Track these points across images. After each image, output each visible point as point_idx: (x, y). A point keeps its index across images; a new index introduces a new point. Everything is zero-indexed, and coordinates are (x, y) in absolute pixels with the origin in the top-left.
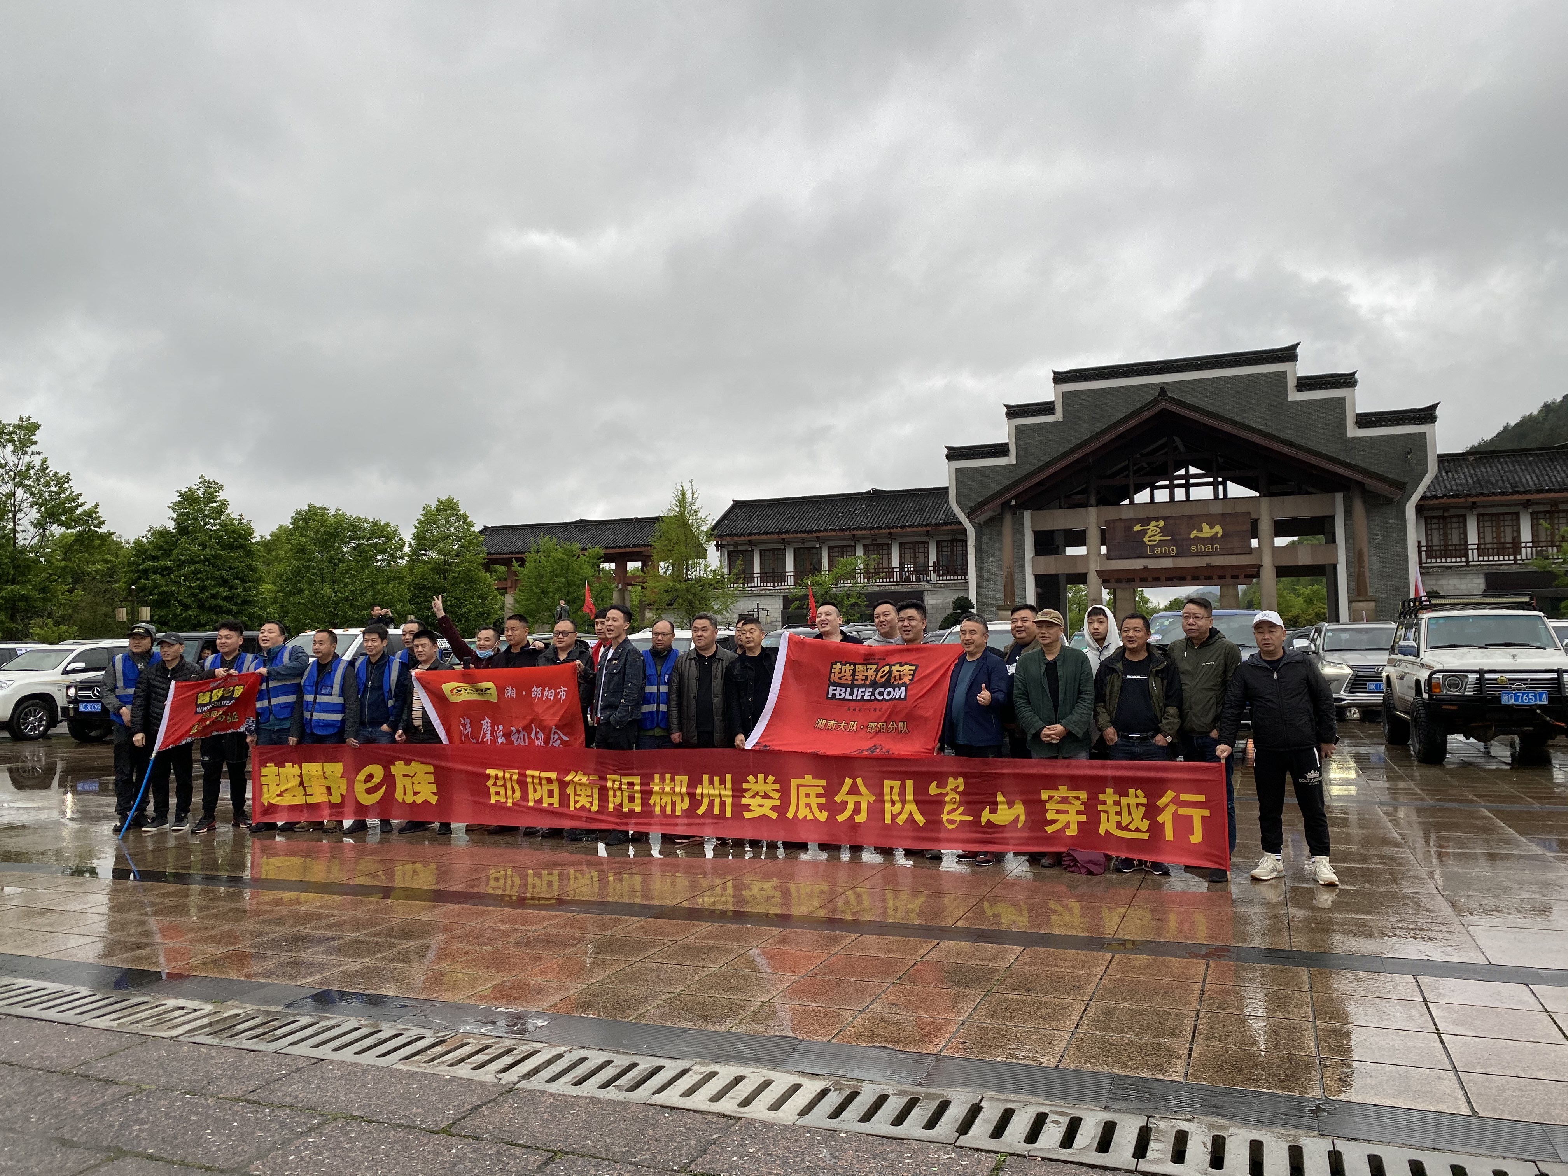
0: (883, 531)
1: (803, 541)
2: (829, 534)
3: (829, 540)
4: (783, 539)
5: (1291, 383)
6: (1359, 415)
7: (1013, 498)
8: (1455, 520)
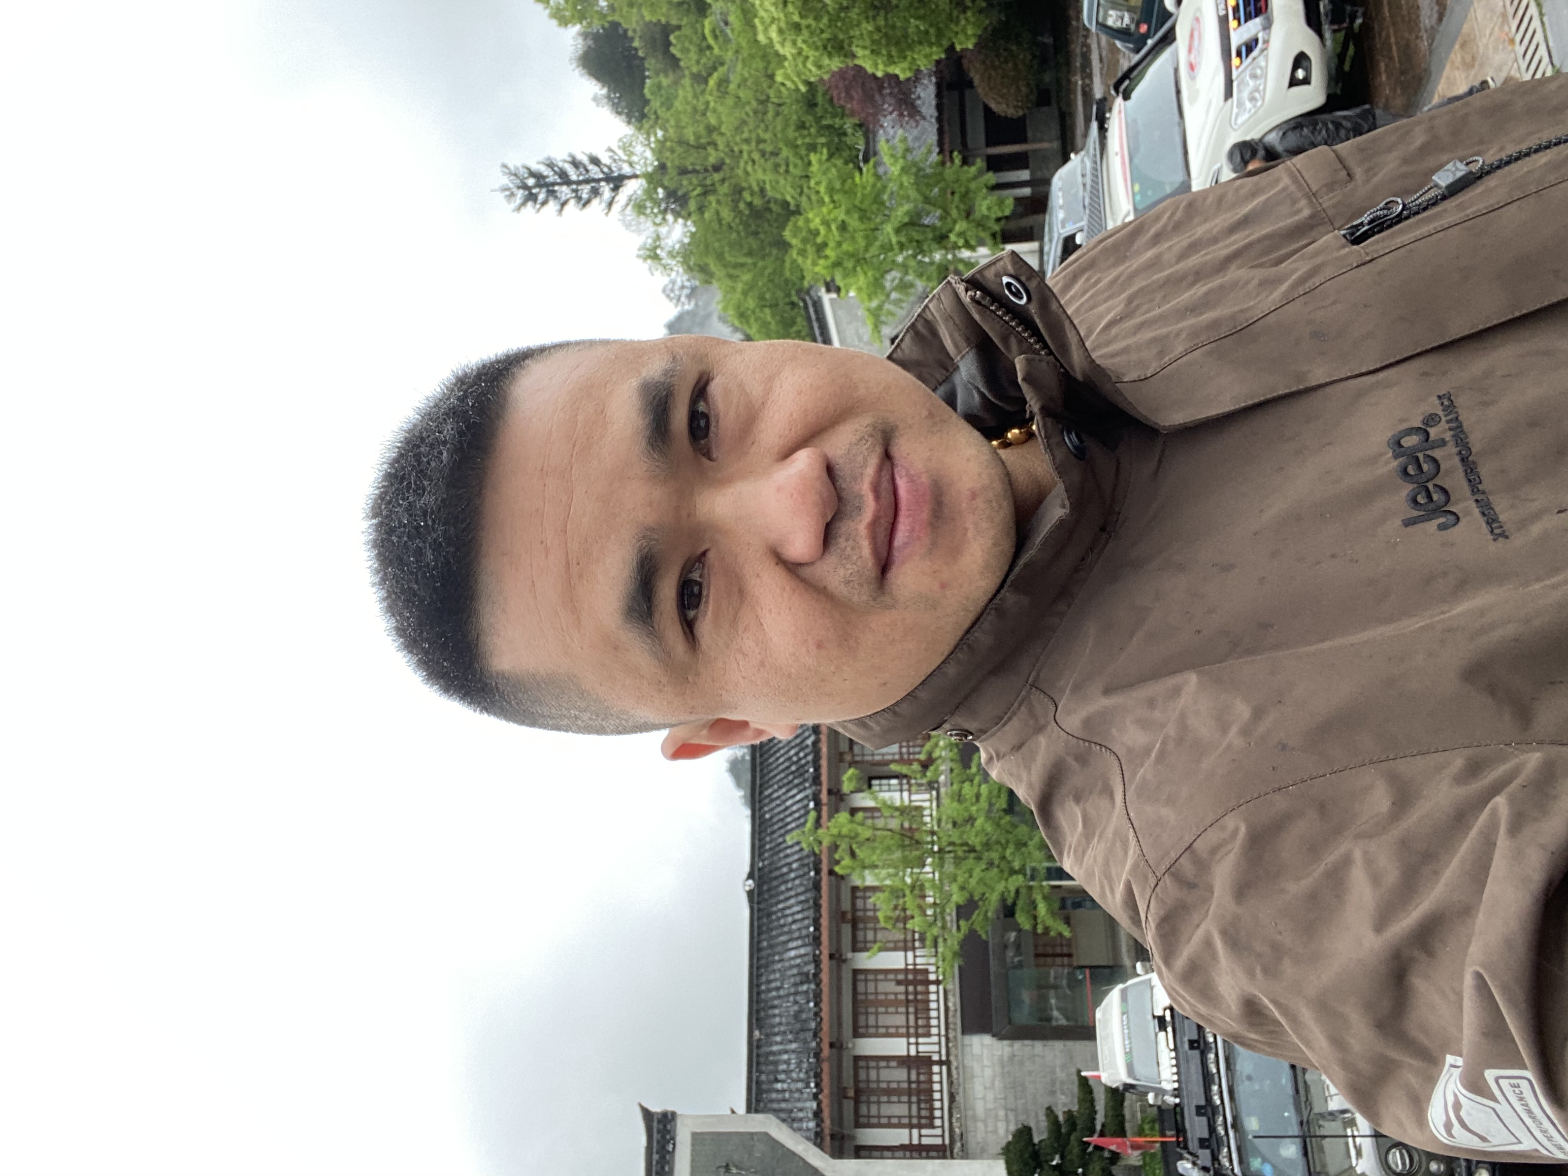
8: (862, 1075)
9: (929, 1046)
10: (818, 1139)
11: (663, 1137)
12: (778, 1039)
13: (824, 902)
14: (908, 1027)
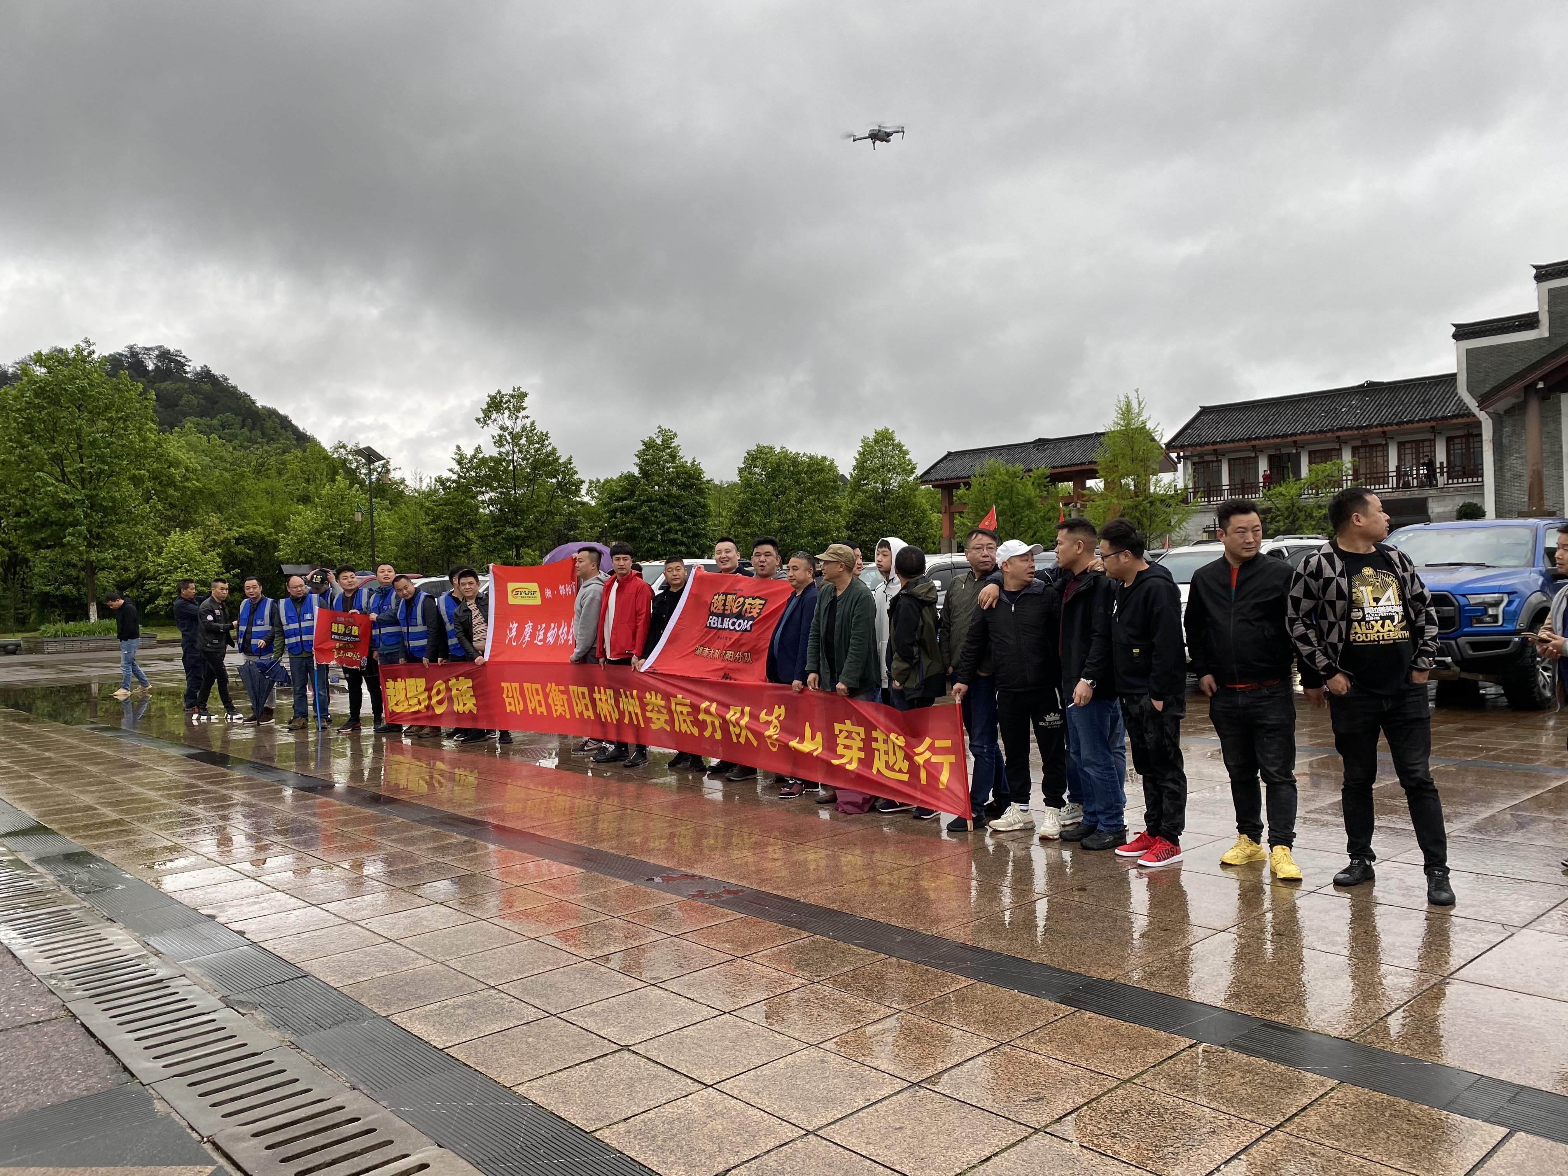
0: (1374, 430)
1: (1277, 447)
2: (1307, 437)
3: (1308, 444)
4: (1254, 446)
7: (1540, 379)
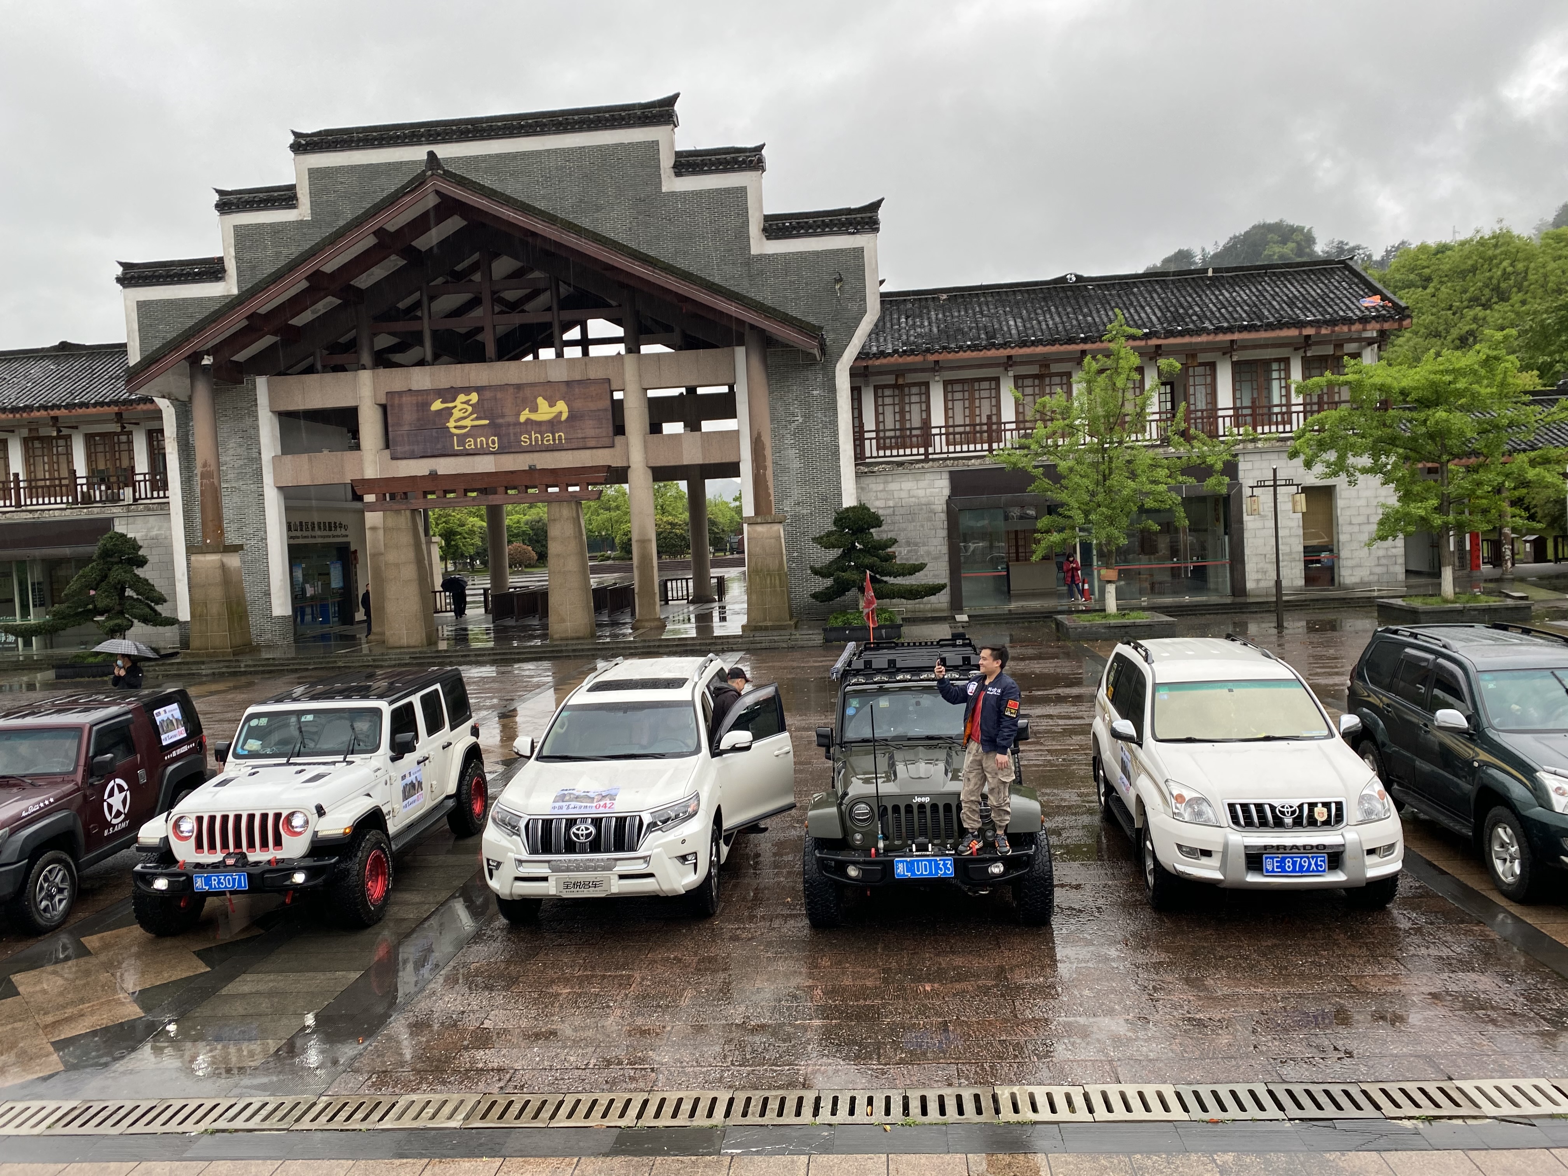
0: (41, 414)
5: (667, 162)
6: (767, 218)
8: (915, 390)
9: (939, 444)
10: (863, 355)
11: (859, 223)
12: (940, 316)
13: (1056, 348)
14: (954, 426)
